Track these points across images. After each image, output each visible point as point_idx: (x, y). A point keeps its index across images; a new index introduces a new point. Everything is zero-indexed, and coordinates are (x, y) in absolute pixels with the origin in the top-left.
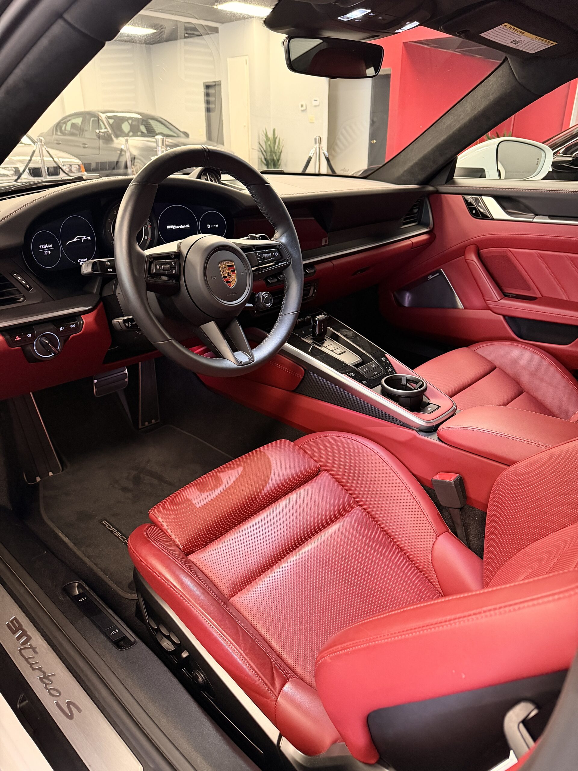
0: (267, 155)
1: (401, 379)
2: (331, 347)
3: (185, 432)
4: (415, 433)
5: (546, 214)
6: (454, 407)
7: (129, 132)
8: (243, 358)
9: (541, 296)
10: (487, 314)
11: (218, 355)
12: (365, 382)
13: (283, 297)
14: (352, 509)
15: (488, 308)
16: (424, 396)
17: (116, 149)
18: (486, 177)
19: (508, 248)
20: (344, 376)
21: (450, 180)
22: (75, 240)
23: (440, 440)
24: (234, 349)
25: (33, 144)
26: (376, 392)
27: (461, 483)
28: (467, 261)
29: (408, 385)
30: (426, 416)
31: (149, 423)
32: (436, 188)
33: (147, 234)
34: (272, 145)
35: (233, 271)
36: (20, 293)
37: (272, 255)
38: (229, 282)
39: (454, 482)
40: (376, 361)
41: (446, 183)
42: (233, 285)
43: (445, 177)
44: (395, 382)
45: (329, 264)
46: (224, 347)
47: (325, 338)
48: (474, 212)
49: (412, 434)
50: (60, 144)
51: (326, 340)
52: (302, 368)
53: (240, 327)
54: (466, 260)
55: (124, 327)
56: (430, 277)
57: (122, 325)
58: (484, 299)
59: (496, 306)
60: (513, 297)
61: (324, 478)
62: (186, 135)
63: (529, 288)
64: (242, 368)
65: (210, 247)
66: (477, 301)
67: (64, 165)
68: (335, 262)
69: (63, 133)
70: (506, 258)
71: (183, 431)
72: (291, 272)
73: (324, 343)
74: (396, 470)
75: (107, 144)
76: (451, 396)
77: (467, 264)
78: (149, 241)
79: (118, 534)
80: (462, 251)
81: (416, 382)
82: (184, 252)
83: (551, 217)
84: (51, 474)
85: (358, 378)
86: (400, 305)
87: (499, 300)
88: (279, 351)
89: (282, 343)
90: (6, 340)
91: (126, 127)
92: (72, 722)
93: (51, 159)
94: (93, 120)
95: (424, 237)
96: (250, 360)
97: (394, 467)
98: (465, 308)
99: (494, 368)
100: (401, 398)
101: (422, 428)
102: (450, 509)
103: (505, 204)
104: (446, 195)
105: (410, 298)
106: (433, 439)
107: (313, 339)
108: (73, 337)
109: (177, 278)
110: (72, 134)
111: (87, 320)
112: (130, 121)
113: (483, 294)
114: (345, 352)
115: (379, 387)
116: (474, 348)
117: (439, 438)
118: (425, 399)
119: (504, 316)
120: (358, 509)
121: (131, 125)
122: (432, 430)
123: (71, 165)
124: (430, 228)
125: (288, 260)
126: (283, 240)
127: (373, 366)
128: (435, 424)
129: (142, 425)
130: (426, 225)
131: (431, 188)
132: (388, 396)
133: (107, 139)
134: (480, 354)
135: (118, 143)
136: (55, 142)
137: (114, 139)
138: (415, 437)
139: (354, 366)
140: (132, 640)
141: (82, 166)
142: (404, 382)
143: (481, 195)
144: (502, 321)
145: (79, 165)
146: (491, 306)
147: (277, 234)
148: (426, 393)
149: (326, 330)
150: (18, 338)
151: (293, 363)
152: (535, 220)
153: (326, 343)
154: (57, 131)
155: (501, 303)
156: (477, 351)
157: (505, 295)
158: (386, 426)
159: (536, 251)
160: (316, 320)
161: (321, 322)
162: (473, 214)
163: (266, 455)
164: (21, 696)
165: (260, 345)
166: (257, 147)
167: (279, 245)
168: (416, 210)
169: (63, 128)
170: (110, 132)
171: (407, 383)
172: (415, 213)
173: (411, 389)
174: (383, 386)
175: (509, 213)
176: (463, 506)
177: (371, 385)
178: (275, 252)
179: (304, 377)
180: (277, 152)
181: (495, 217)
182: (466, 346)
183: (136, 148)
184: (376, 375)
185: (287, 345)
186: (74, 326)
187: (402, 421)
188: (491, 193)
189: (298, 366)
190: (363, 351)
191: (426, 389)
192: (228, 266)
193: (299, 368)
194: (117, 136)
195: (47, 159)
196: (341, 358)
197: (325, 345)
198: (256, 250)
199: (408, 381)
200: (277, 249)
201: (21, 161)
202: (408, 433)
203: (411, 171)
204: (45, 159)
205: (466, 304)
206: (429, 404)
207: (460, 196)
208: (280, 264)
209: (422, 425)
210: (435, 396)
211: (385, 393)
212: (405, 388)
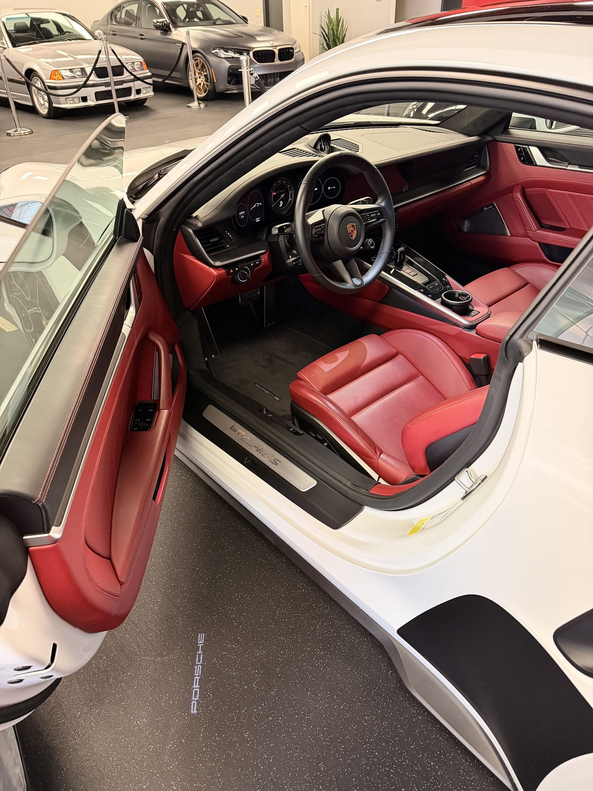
0: (329, 41)
1: (455, 294)
2: (408, 271)
3: (295, 331)
4: (461, 329)
5: (577, 164)
6: (489, 312)
7: (185, 18)
8: (357, 282)
9: (569, 227)
10: (527, 241)
11: (342, 281)
12: (430, 296)
13: (381, 241)
14: (418, 377)
15: (529, 237)
16: (470, 305)
17: (175, 42)
18: (536, 129)
19: (547, 188)
20: (416, 292)
21: (506, 131)
22: (254, 206)
23: (477, 333)
24: (352, 277)
25: (93, 40)
26: (437, 302)
27: (487, 360)
28: (515, 198)
29: (460, 297)
30: (470, 318)
31: (270, 324)
32: (494, 138)
33: (291, 197)
34: (335, 28)
35: (354, 228)
36: (228, 242)
37: (376, 214)
38: (352, 236)
39: (483, 359)
40: (438, 280)
41: (502, 134)
42: (354, 237)
43: (501, 128)
44: (451, 296)
45: (408, 207)
46: (347, 276)
47: (404, 264)
48: (522, 158)
49: (460, 330)
50: (116, 34)
51: (404, 265)
52: (387, 286)
53: (355, 263)
54: (513, 197)
55: (292, 265)
56: (485, 209)
57: (291, 264)
58: (525, 229)
59: (534, 235)
60: (548, 228)
61: (400, 358)
62: (245, 19)
63: (561, 221)
64: (357, 289)
65: (342, 215)
66: (521, 231)
67: (127, 63)
68: (412, 205)
69: (119, 23)
70: (544, 196)
71: (294, 330)
72: (387, 225)
73: (402, 268)
74: (447, 353)
75: (165, 34)
76: (490, 306)
77: (514, 201)
78: (292, 202)
79: (267, 392)
80: (510, 190)
81: (465, 295)
82: (327, 218)
83: (581, 166)
84: (213, 356)
85: (426, 293)
86: (460, 230)
87: (536, 231)
88: (378, 276)
89: (380, 272)
90: (226, 272)
91: (181, 12)
92: (277, 466)
93: (115, 57)
94: (149, 6)
95: (482, 178)
96: (361, 283)
97: (446, 351)
98: (512, 235)
99: (527, 283)
100: (454, 307)
101: (466, 326)
102: (480, 376)
103: (547, 153)
104: (501, 143)
105: (468, 225)
106: (473, 333)
107: (394, 265)
108: (256, 269)
109: (323, 235)
110: (128, 24)
111: (264, 258)
112: (186, 6)
113: (524, 225)
114: (417, 274)
115: (440, 299)
116: (514, 268)
117: (476, 333)
118: (470, 307)
119: (539, 243)
120: (421, 377)
121: (187, 11)
122: (472, 327)
123: (133, 63)
124: (487, 171)
125: (385, 218)
126: (383, 204)
127: (437, 284)
128: (475, 324)
129: (266, 325)
130: (484, 168)
131: (489, 138)
132: (445, 305)
133: (165, 29)
134: (518, 273)
135: (177, 35)
136: (112, 33)
137: (173, 29)
138: (461, 332)
139: (423, 284)
140: (302, 433)
141: (144, 63)
142: (457, 296)
143: (529, 145)
144: (537, 247)
145: (141, 63)
146: (530, 235)
147: (379, 201)
148: (471, 303)
149: (404, 257)
150: (232, 271)
151: (381, 282)
152: (568, 168)
153: (404, 268)
154: (112, 20)
155: (538, 233)
156: (516, 271)
157: (542, 226)
158: (443, 325)
159: (567, 192)
160: (398, 252)
161: (401, 252)
162: (521, 160)
163: (363, 343)
164: (247, 458)
165: (366, 274)
166: (318, 31)
167: (381, 208)
168: (477, 156)
169: (118, 17)
170: (168, 21)
171: (459, 296)
172: (476, 158)
173: (461, 301)
174: (442, 299)
175: (549, 161)
176: (488, 373)
177: (434, 298)
178: (378, 212)
179: (388, 292)
180: (340, 36)
181: (538, 164)
182: (508, 267)
183: (197, 39)
184: (438, 290)
185: (383, 272)
186: (258, 262)
187: (453, 321)
188: (536, 144)
189: (385, 285)
190: (430, 274)
191: (471, 301)
192: (352, 226)
193: (386, 286)
194: (176, 26)
195: (112, 57)
196: (414, 279)
197: (403, 269)
198: (367, 212)
199: (460, 295)
200: (380, 210)
201: (87, 61)
202: (457, 329)
203: (474, 124)
204: (110, 57)
205: (513, 232)
206: (473, 310)
207: (513, 145)
208: (381, 220)
209: (466, 324)
210: (478, 305)
211: (443, 303)
212: (458, 300)
